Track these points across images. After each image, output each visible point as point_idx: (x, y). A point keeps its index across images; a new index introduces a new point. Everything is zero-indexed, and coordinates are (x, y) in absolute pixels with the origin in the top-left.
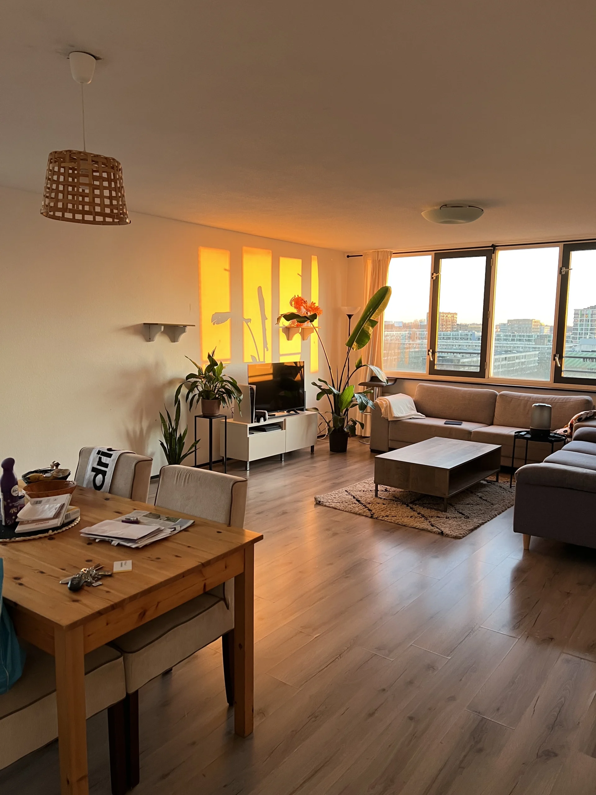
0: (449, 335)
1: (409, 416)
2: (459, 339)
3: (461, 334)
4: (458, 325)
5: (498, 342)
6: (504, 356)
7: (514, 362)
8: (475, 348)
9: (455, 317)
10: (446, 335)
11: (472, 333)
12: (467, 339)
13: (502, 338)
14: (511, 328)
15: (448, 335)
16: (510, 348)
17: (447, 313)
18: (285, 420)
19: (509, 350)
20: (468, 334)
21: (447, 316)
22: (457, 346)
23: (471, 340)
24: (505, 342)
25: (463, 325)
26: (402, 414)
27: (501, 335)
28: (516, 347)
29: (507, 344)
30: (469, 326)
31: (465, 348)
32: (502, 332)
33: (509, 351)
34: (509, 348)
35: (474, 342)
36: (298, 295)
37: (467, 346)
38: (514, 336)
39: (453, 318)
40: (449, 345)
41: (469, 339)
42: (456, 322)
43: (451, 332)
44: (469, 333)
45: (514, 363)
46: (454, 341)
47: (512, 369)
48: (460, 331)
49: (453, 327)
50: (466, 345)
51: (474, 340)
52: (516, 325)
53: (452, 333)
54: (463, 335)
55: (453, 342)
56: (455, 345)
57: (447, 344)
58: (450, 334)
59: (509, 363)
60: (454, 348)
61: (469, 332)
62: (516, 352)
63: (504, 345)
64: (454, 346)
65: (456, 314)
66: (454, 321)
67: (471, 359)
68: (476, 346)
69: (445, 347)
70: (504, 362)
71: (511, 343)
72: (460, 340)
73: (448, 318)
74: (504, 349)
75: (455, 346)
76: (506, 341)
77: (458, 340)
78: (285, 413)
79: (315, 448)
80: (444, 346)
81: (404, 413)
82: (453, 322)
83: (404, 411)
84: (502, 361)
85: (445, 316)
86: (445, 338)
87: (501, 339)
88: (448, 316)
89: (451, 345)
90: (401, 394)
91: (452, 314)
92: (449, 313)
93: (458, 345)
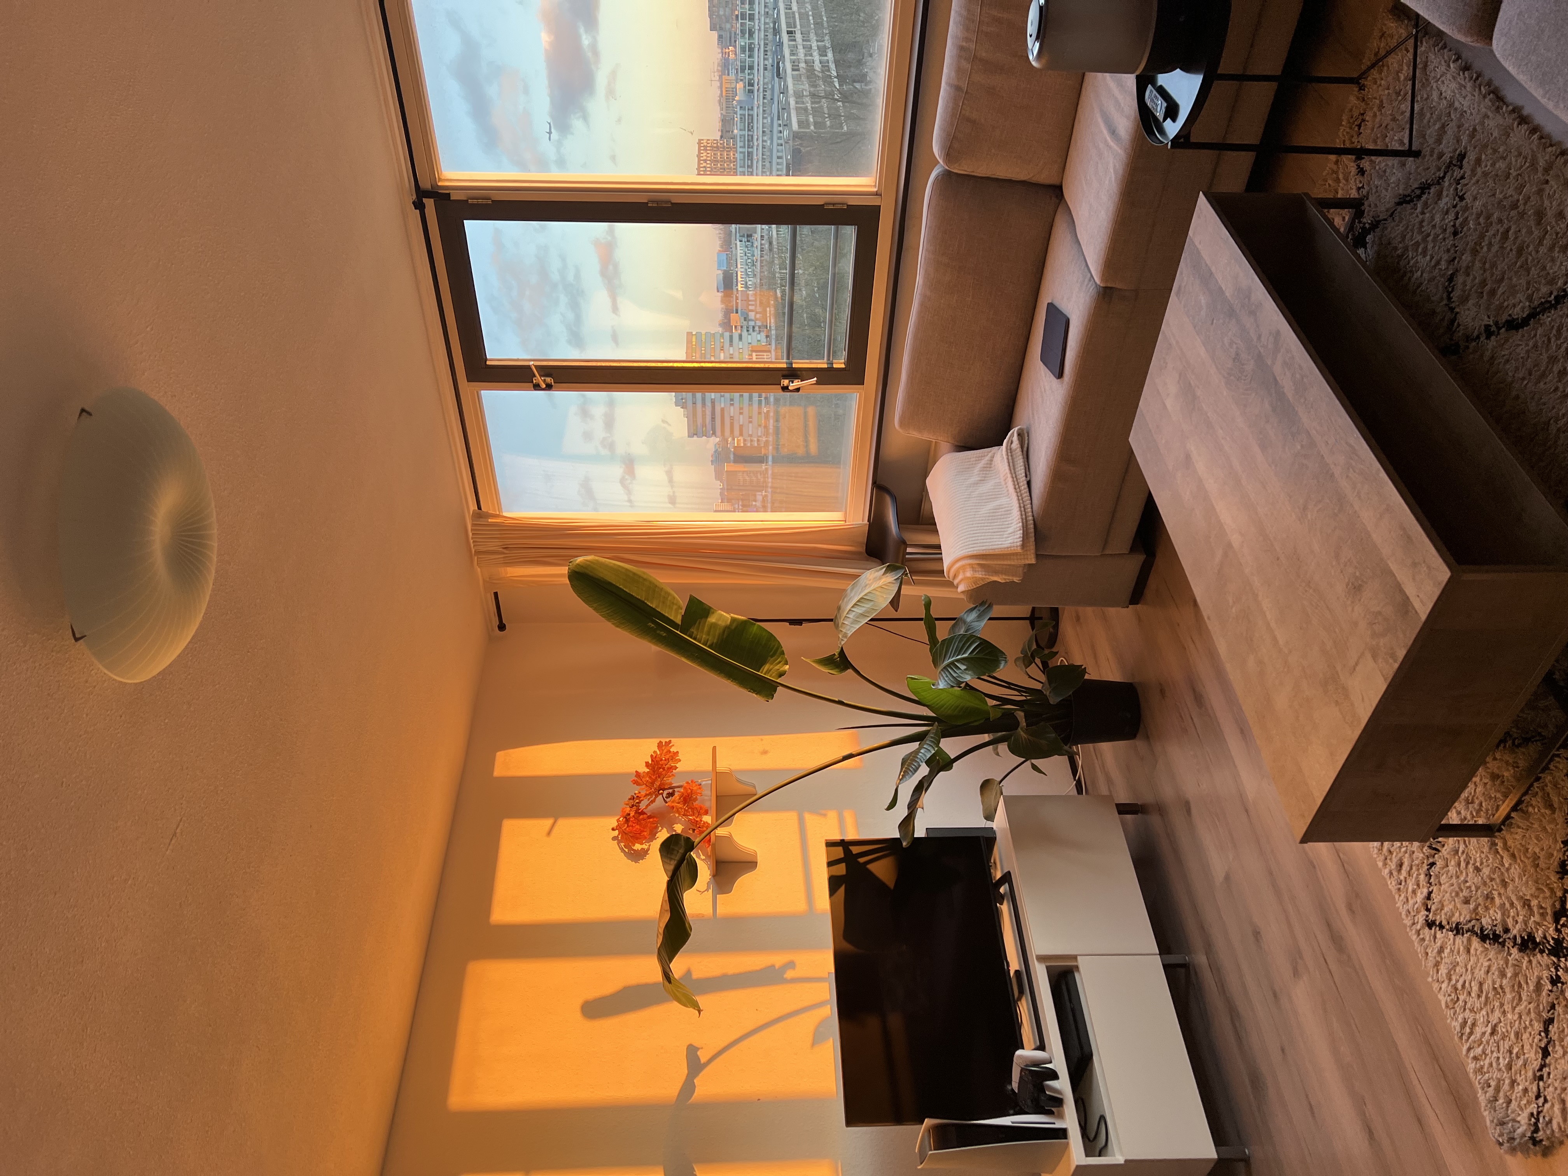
0: (742, 155)
1: (1017, 487)
2: (750, 133)
3: (741, 130)
4: (722, 137)
5: (756, 49)
6: (785, 37)
7: (797, 16)
8: (769, 99)
9: (706, 144)
10: (742, 162)
11: (739, 107)
12: (750, 117)
13: (747, 41)
14: (727, 21)
15: (742, 158)
16: (767, 24)
17: (699, 160)
18: (1041, 959)
19: (772, 25)
20: (740, 115)
21: (705, 161)
22: (765, 138)
23: (752, 109)
24: (756, 35)
25: (723, 126)
26: (1008, 512)
27: (743, 44)
28: (767, 10)
29: (759, 30)
30: (724, 112)
31: (769, 121)
32: (735, 41)
33: (775, 24)
34: (767, 26)
35: (756, 103)
36: (613, 829)
37: (765, 116)
38: (743, 15)
39: (708, 148)
40: (763, 155)
41: (751, 112)
42: (717, 140)
43: (736, 151)
44: (739, 112)
45: (800, 14)
46: (756, 143)
47: (811, 18)
48: (735, 131)
49: (727, 148)
50: (764, 118)
51: (753, 103)
52: (721, 13)
53: (739, 150)
54: (743, 124)
55: (758, 145)
56: (763, 141)
57: (760, 159)
58: (740, 152)
59: (798, 27)
60: (769, 144)
61: (736, 113)
62: (776, 11)
63: (763, 37)
64: (764, 144)
65: (700, 142)
66: (715, 145)
67: (792, 111)
68: (764, 98)
69: (767, 164)
70: (798, 36)
71: (757, 22)
72: (753, 131)
73: (709, 159)
74: (770, 37)
75: (766, 141)
76: (754, 32)
77: (752, 136)
78: (1005, 908)
79: (1123, 797)
80: (765, 165)
81: (1003, 501)
82: (717, 147)
83: (997, 503)
84: (795, 40)
85: (704, 164)
86: (750, 164)
87: (751, 44)
88: (705, 158)
89: (763, 151)
90: (928, 481)
91: (699, 150)
92: (699, 156)
93: (763, 136)
